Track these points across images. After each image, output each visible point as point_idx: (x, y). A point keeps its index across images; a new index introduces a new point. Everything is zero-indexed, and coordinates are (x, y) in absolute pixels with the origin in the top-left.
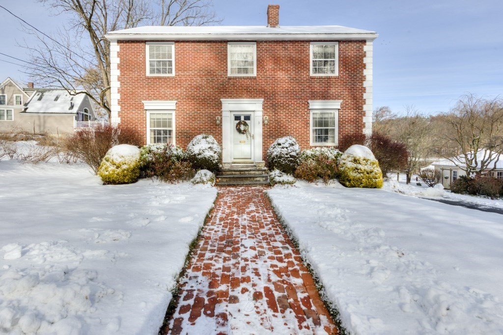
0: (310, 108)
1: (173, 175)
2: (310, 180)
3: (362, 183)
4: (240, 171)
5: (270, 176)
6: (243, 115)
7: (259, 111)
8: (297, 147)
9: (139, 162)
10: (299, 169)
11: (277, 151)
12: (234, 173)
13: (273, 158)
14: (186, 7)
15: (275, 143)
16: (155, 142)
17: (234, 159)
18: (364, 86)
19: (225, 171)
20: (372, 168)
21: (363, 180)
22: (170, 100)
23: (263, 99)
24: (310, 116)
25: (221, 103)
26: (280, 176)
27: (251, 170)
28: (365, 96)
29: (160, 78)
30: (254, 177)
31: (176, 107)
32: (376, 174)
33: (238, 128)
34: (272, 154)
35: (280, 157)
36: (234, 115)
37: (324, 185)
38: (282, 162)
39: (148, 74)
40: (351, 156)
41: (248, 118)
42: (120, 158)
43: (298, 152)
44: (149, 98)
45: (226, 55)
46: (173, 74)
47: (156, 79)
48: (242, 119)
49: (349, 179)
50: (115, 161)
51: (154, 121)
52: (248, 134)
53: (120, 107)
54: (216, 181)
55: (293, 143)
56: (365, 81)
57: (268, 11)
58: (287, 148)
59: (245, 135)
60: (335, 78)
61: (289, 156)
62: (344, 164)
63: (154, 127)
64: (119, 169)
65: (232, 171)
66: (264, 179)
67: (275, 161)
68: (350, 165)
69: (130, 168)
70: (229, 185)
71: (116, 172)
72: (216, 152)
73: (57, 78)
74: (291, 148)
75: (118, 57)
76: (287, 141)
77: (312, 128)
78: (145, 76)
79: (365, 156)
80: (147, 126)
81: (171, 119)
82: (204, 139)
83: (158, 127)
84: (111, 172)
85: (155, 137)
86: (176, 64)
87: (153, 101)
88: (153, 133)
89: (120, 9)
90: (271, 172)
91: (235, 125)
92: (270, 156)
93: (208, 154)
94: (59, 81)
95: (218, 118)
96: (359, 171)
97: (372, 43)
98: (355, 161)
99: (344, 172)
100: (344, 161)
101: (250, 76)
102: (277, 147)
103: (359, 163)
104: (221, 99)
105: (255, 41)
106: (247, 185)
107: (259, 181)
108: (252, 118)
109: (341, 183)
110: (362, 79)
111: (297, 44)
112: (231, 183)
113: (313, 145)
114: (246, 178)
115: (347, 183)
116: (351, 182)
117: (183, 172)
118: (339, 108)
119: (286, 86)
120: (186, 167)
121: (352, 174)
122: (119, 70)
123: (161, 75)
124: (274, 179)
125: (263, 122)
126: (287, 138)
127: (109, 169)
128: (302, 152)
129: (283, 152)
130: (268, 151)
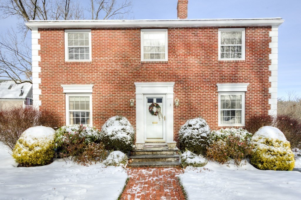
0: (219, 90)
1: (86, 156)
2: (222, 162)
3: (275, 166)
4: (152, 151)
5: (182, 157)
6: (155, 97)
7: (170, 94)
8: (207, 128)
9: (53, 143)
10: (210, 151)
11: (188, 132)
12: (146, 153)
13: (185, 139)
14: (111, 13)
15: (186, 124)
16: (74, 124)
17: (147, 139)
18: (270, 70)
19: (137, 152)
20: (285, 151)
21: (277, 162)
22: (87, 84)
23: (174, 83)
24: (219, 98)
25: (134, 87)
26: (192, 158)
27: (163, 151)
28: (271, 79)
29: (78, 64)
30: (165, 158)
31: (93, 90)
32: (289, 156)
33: (150, 110)
34: (183, 135)
35: (190, 138)
36: (147, 97)
37: (236, 167)
38: (193, 143)
39: (67, 60)
40: (263, 137)
41: (160, 100)
42: (34, 140)
43: (208, 133)
44: (68, 82)
45: (139, 41)
46: (90, 60)
47: (74, 64)
48: (155, 101)
49: (262, 161)
50: (28, 143)
51: (73, 104)
52: (160, 116)
53: (40, 90)
54: (129, 162)
55: (203, 124)
56: (270, 65)
57: (178, 6)
58: (197, 129)
59: (157, 116)
60: (242, 63)
61: (199, 137)
62: (256, 145)
63: (73, 109)
64: (32, 151)
65: (144, 151)
66: (176, 159)
67: (187, 142)
68: (263, 147)
69: (43, 150)
70: (142, 167)
71: (28, 154)
72: (129, 133)
73: (5, 69)
74: (202, 129)
75: (39, 43)
76: (197, 122)
77: (220, 109)
78: (64, 61)
79: (278, 138)
80: (66, 109)
81: (89, 102)
82: (118, 121)
83: (76, 109)
84: (24, 154)
85: (74, 118)
86: (92, 50)
87: (71, 85)
88: (72, 115)
89: (58, 15)
90: (182, 153)
91: (148, 107)
92: (181, 137)
93: (121, 135)
94: (6, 72)
95: (132, 101)
96: (272, 153)
97: (277, 29)
98: (268, 142)
99: (256, 154)
100: (255, 143)
101: (161, 61)
102: (188, 128)
103: (272, 145)
104: (135, 83)
105: (167, 28)
106: (159, 167)
107: (171, 161)
108: (164, 100)
109: (252, 164)
110: (268, 63)
111: (206, 30)
112: (143, 164)
113: (221, 126)
114: (158, 159)
115: (260, 165)
116: (264, 164)
117: (95, 153)
118: (246, 90)
119: (195, 70)
120: (99, 149)
121: (265, 157)
122: (40, 56)
123: (79, 61)
124: (186, 161)
125: (174, 104)
126: (198, 119)
127: (22, 151)
128: (212, 133)
129: (194, 134)
130: (179, 132)
